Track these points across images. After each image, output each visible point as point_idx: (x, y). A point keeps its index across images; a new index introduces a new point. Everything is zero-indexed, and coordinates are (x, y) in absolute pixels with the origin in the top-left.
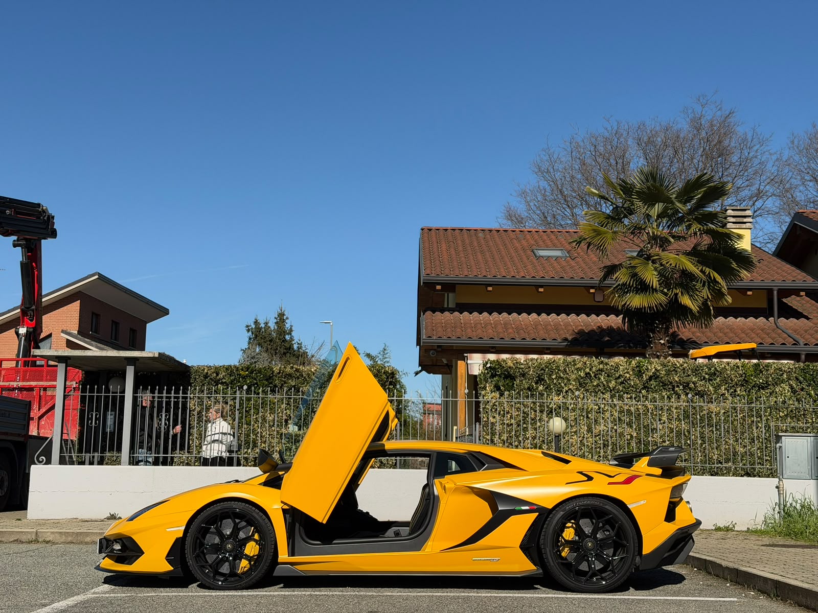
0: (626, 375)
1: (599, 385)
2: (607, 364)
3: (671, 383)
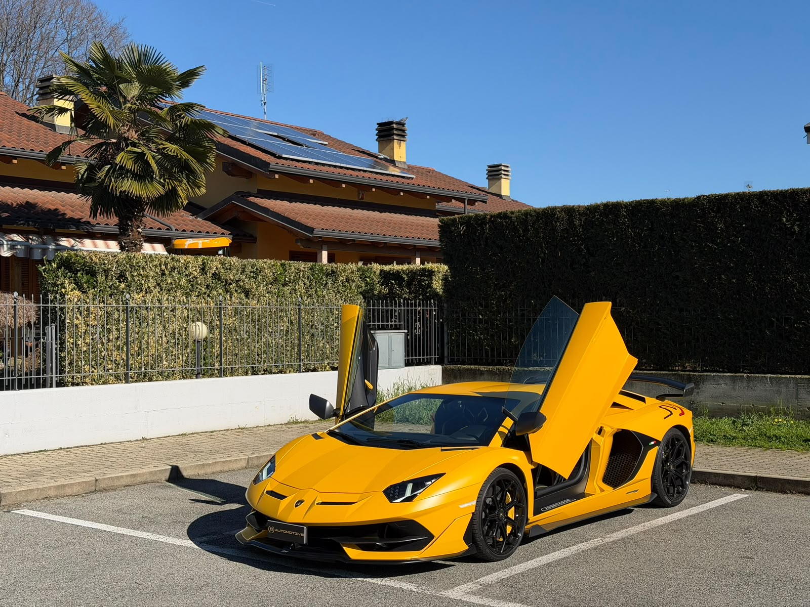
0: (194, 272)
3: (226, 280)
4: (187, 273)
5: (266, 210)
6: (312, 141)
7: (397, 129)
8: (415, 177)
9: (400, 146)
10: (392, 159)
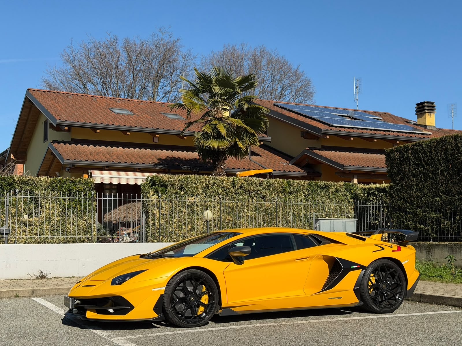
0: (227, 186)
1: (213, 192)
2: (217, 179)
3: (249, 191)
4: (223, 186)
5: (320, 156)
6: (371, 117)
7: (428, 106)
8: (431, 133)
9: (430, 116)
10: (425, 124)
